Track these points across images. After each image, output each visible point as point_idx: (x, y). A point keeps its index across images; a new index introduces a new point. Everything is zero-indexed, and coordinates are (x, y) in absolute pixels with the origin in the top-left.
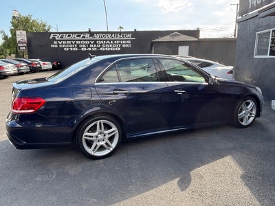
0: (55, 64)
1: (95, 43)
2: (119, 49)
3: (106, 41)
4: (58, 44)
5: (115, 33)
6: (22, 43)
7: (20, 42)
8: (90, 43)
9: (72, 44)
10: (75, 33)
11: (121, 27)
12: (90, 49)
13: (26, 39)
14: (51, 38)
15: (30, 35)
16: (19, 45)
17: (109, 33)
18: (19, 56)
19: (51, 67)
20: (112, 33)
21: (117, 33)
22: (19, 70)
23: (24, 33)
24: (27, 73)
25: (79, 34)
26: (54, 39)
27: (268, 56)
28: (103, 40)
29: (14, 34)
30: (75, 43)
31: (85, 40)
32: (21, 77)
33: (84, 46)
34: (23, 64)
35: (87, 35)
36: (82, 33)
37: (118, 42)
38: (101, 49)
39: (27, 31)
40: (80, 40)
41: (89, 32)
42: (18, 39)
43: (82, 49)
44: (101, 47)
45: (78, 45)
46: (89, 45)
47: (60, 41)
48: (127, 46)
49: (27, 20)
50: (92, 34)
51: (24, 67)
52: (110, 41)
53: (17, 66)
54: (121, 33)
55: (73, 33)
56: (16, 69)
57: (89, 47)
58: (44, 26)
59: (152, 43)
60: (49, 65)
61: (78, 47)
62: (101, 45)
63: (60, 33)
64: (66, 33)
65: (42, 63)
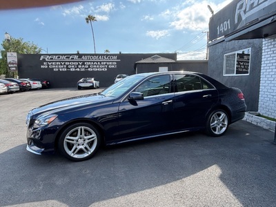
0: (44, 83)
1: (83, 64)
2: (106, 69)
3: (94, 62)
4: (48, 65)
5: (102, 55)
6: (13, 64)
7: (10, 63)
8: (79, 64)
9: (61, 64)
10: (65, 55)
11: (107, 51)
12: (78, 70)
13: (16, 60)
14: (41, 59)
15: (20, 57)
16: (10, 66)
17: (96, 55)
18: (9, 76)
19: (40, 86)
20: (99, 55)
21: (104, 55)
22: (9, 89)
23: (15, 54)
24: (17, 92)
25: (68, 56)
26: (44, 60)
27: (235, 75)
28: (91, 62)
29: (5, 56)
30: (65, 64)
31: (74, 62)
32: (11, 95)
33: (73, 66)
34: (13, 83)
35: (76, 57)
36: (71, 55)
37: (104, 63)
38: (89, 69)
39: (18, 53)
40: (69, 62)
41: (78, 54)
42: (8, 61)
43: (71, 70)
44: (89, 67)
45: (67, 66)
46: (77, 66)
47: (50, 62)
48: (113, 66)
49: (18, 42)
50: (80, 56)
51: (14, 86)
52: (97, 62)
53: (7, 85)
54: (107, 55)
55: (62, 55)
56: (6, 88)
57: (78, 67)
58: (35, 48)
59: (136, 65)
60: (38, 84)
61: (67, 68)
62: (89, 65)
63: (49, 55)
64: (56, 55)
65: (31, 82)
